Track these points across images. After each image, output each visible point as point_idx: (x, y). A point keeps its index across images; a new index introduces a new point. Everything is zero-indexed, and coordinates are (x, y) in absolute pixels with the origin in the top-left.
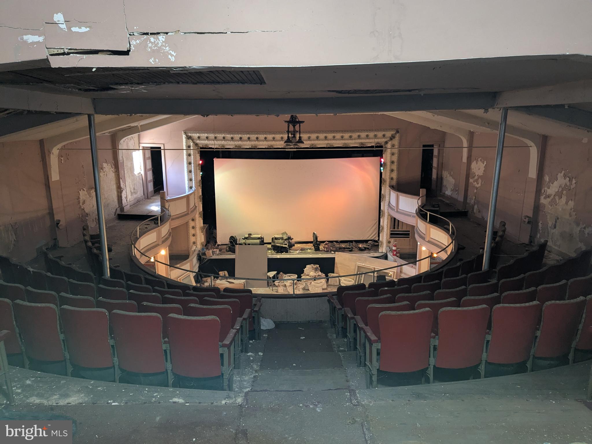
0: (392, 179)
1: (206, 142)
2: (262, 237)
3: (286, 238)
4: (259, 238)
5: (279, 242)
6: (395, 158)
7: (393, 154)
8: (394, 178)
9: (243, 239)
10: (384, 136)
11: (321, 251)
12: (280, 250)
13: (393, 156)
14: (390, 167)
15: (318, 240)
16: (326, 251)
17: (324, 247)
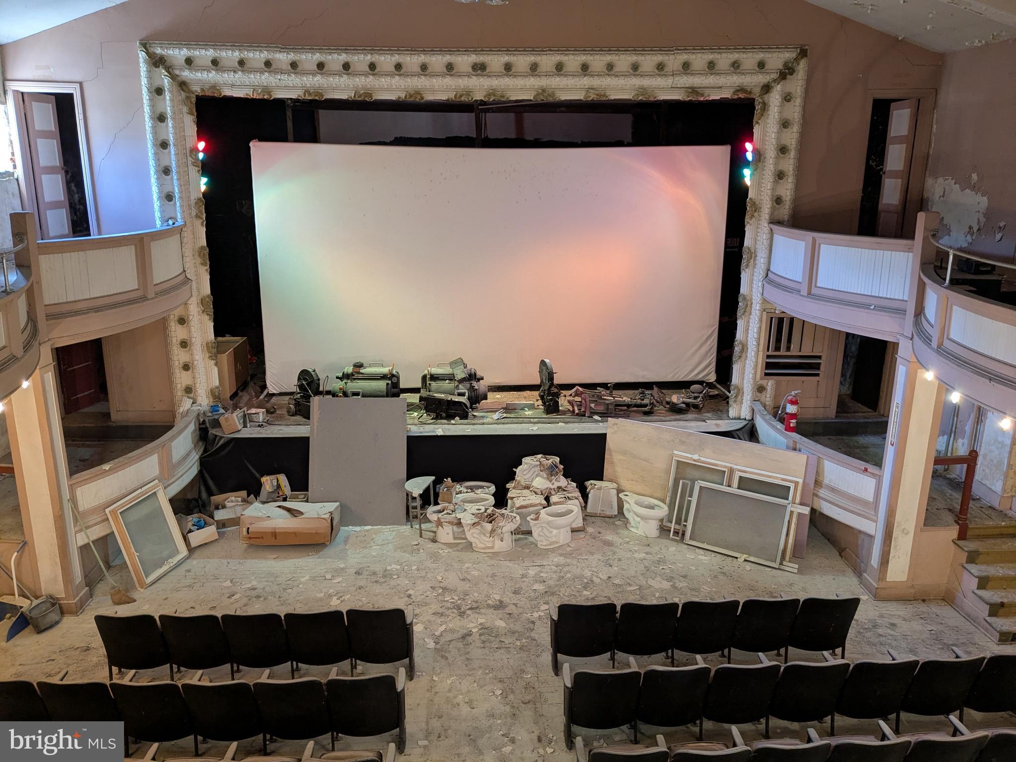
0: (778, 200)
1: (212, 76)
2: (394, 372)
3: (463, 376)
4: (384, 377)
5: (442, 389)
6: (791, 138)
7: (785, 124)
8: (784, 199)
9: (337, 378)
10: (761, 65)
11: (564, 413)
12: (446, 412)
13: (785, 130)
14: (776, 164)
15: (556, 382)
16: (578, 415)
17: (569, 402)
